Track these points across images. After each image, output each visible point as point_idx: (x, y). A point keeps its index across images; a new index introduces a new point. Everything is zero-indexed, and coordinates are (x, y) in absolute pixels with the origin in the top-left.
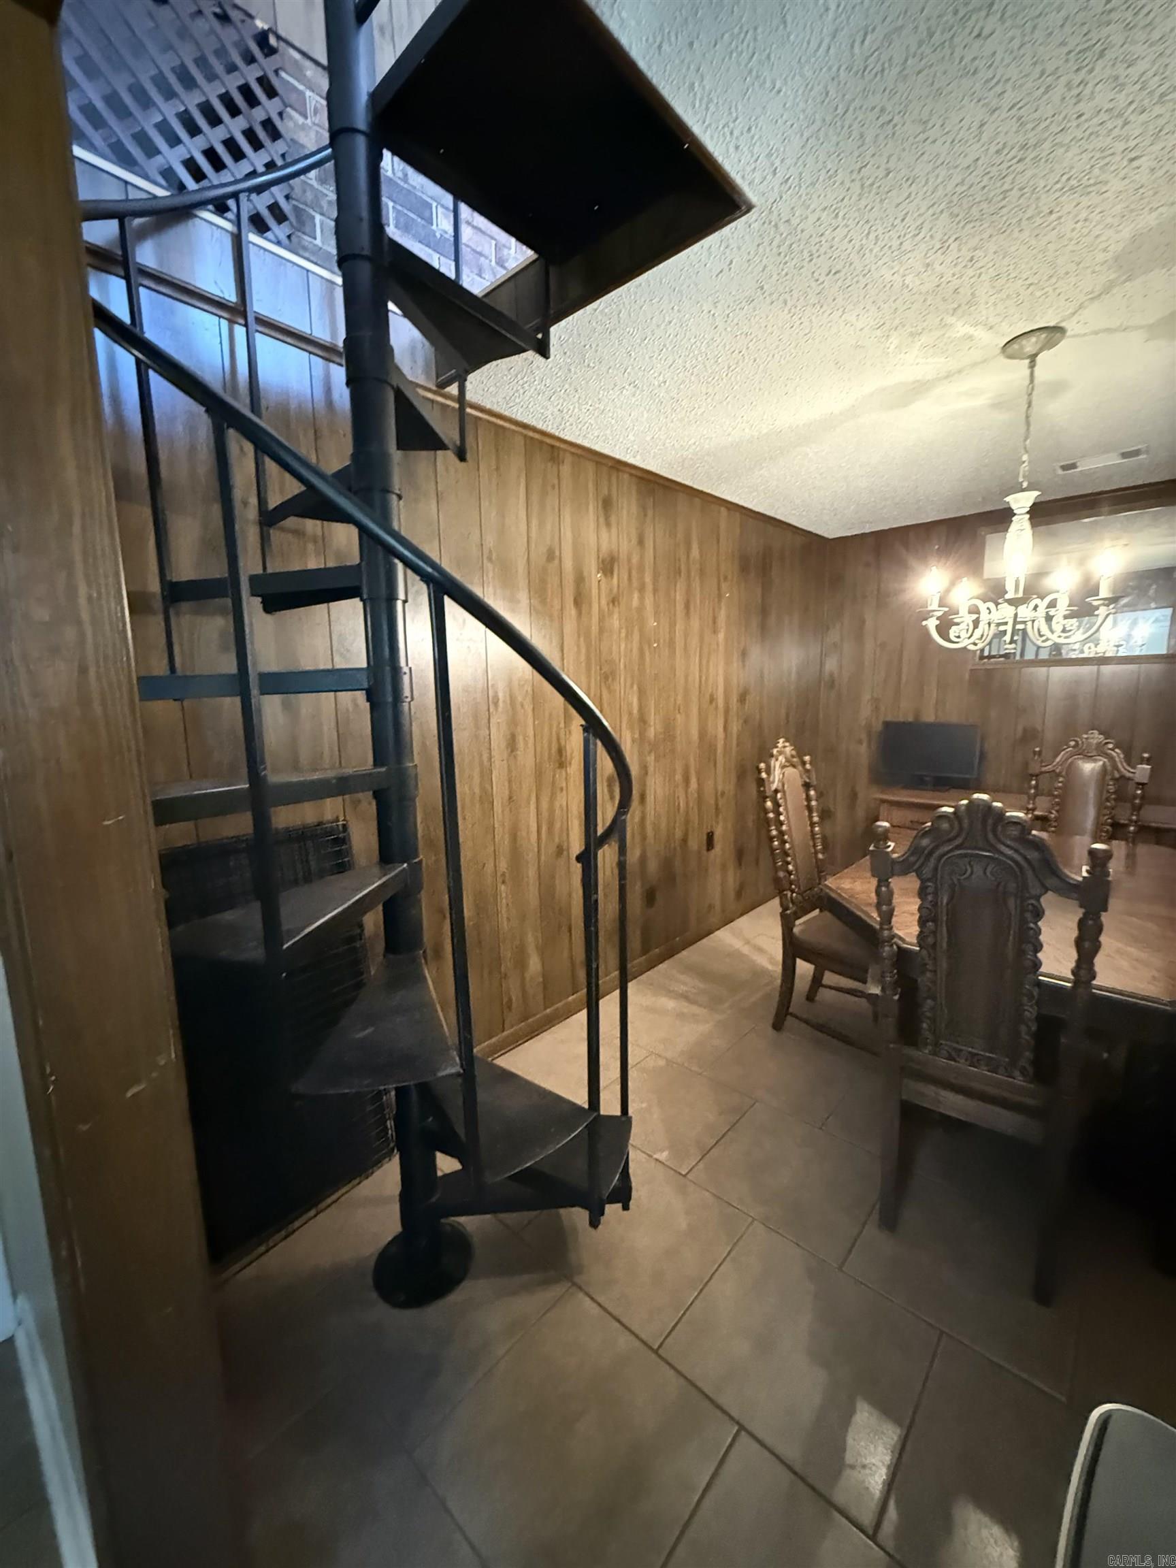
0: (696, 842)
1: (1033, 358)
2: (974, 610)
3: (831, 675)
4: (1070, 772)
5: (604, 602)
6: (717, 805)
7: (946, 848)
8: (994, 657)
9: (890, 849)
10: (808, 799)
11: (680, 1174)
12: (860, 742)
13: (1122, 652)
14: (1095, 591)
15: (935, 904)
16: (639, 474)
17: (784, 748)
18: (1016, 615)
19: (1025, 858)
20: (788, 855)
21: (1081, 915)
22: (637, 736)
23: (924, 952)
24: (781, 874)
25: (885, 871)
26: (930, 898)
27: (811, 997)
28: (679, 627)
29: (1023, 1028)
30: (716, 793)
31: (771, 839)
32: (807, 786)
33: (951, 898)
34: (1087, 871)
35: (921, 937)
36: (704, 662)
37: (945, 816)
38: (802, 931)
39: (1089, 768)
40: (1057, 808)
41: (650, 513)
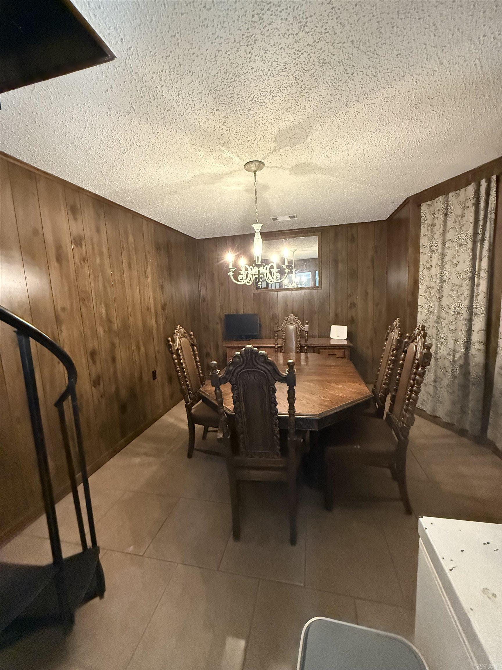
0: (147, 377)
1: (255, 172)
2: (246, 269)
3: (203, 296)
4: (287, 328)
5: (77, 261)
6: (156, 359)
7: (239, 369)
8: (263, 288)
9: (218, 373)
10: (194, 351)
11: (140, 556)
12: (217, 323)
13: (300, 286)
14: (284, 263)
15: (238, 394)
16: (93, 196)
17: (180, 330)
18: (259, 271)
19: (268, 370)
20: (186, 378)
21: (288, 389)
22: (107, 329)
23: (237, 415)
24: (184, 387)
25: (217, 383)
26: (236, 392)
27: (204, 437)
28: (126, 275)
29: (275, 438)
30: (155, 352)
31: (177, 372)
32: (192, 345)
33: (244, 391)
34: (288, 372)
35: (235, 408)
36: (142, 291)
37: (237, 356)
38: (195, 411)
39: (292, 327)
40: (284, 343)
41: (102, 217)
